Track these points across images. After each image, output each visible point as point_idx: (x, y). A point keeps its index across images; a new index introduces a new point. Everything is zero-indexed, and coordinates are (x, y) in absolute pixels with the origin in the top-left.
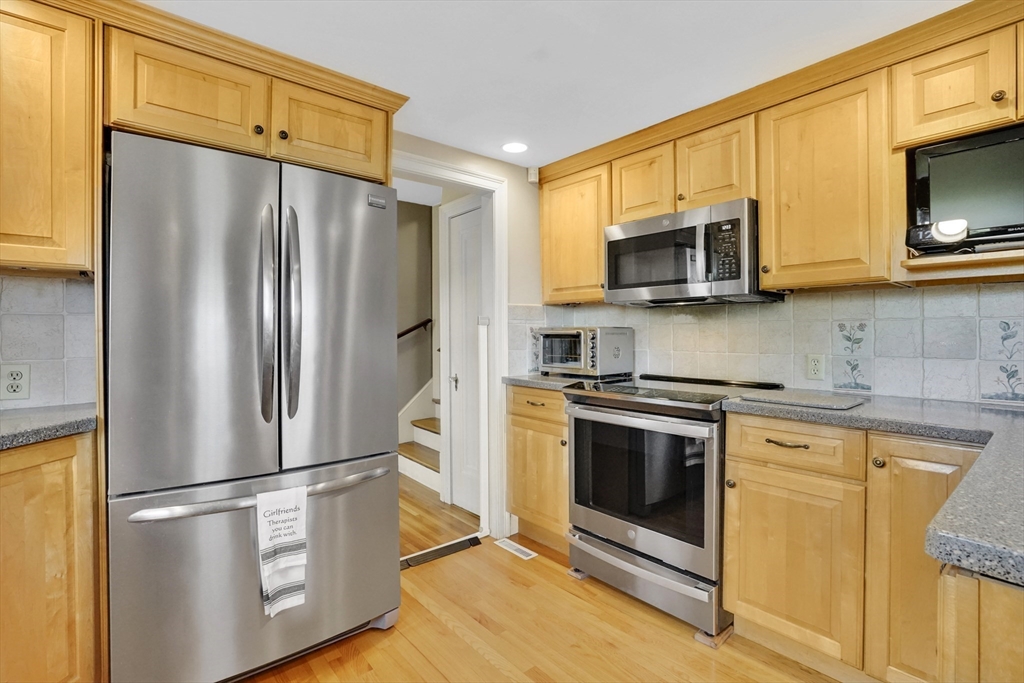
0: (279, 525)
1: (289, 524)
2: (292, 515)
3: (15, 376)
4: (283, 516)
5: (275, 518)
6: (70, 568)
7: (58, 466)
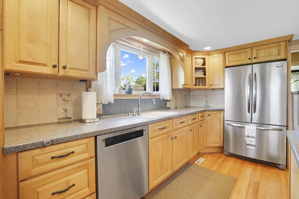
0: (249, 132)
1: (252, 132)
2: (252, 131)
3: (218, 103)
4: (250, 131)
5: (249, 130)
6: (220, 128)
7: (219, 114)
